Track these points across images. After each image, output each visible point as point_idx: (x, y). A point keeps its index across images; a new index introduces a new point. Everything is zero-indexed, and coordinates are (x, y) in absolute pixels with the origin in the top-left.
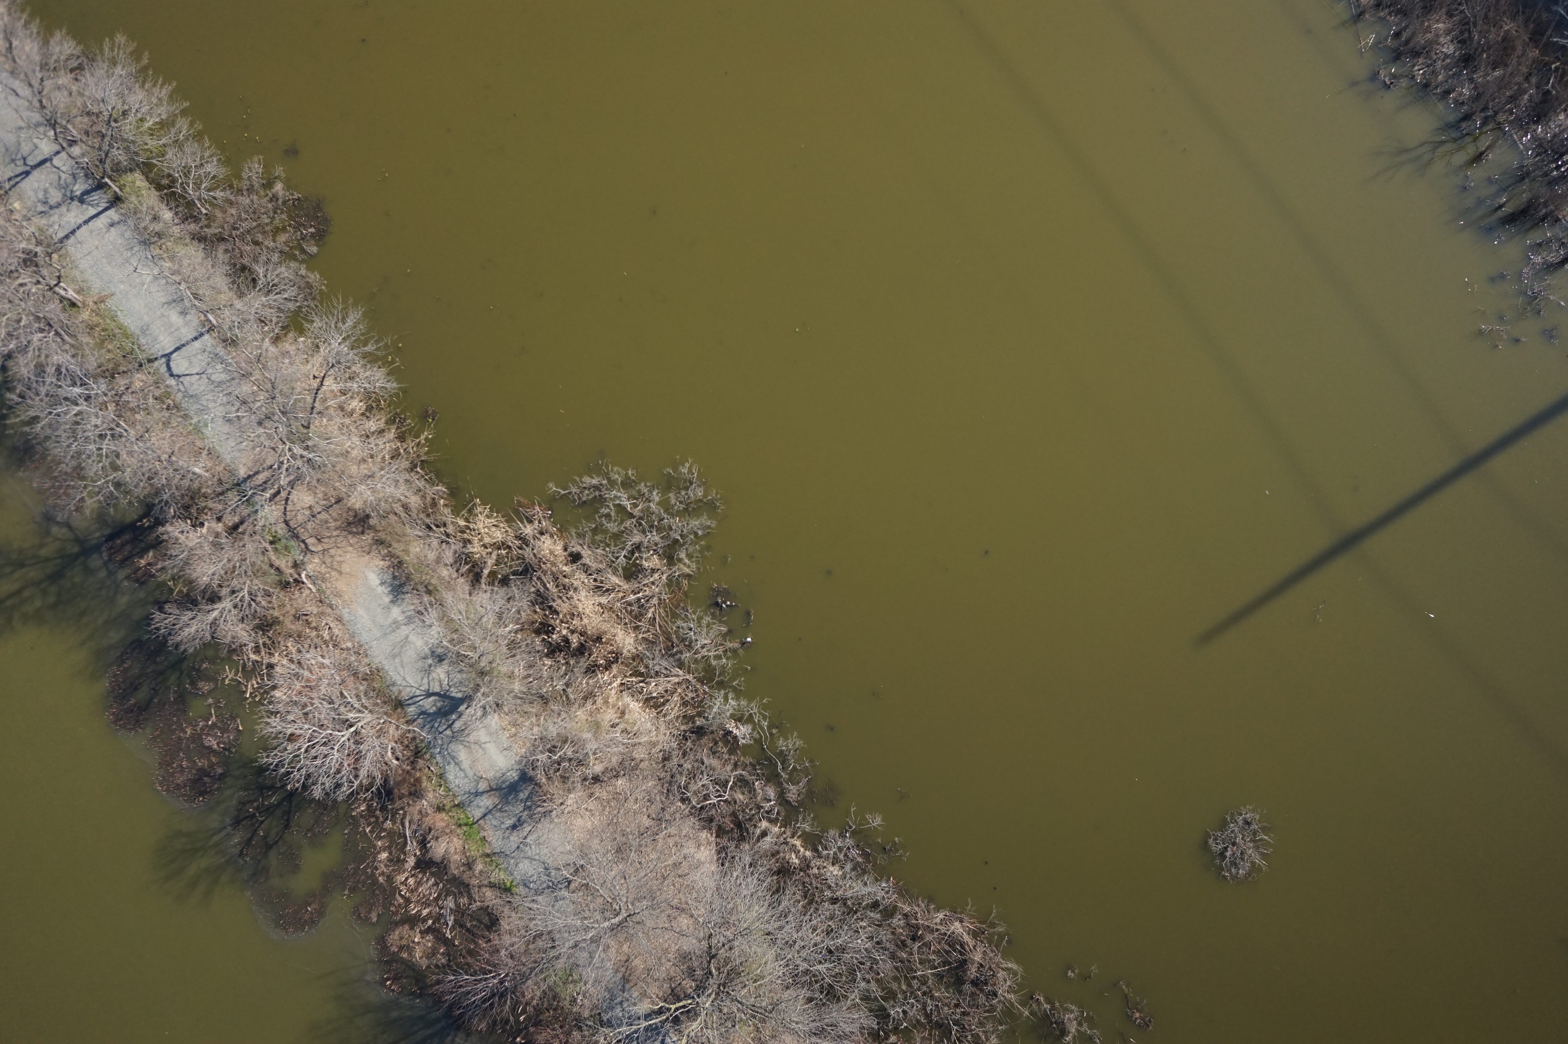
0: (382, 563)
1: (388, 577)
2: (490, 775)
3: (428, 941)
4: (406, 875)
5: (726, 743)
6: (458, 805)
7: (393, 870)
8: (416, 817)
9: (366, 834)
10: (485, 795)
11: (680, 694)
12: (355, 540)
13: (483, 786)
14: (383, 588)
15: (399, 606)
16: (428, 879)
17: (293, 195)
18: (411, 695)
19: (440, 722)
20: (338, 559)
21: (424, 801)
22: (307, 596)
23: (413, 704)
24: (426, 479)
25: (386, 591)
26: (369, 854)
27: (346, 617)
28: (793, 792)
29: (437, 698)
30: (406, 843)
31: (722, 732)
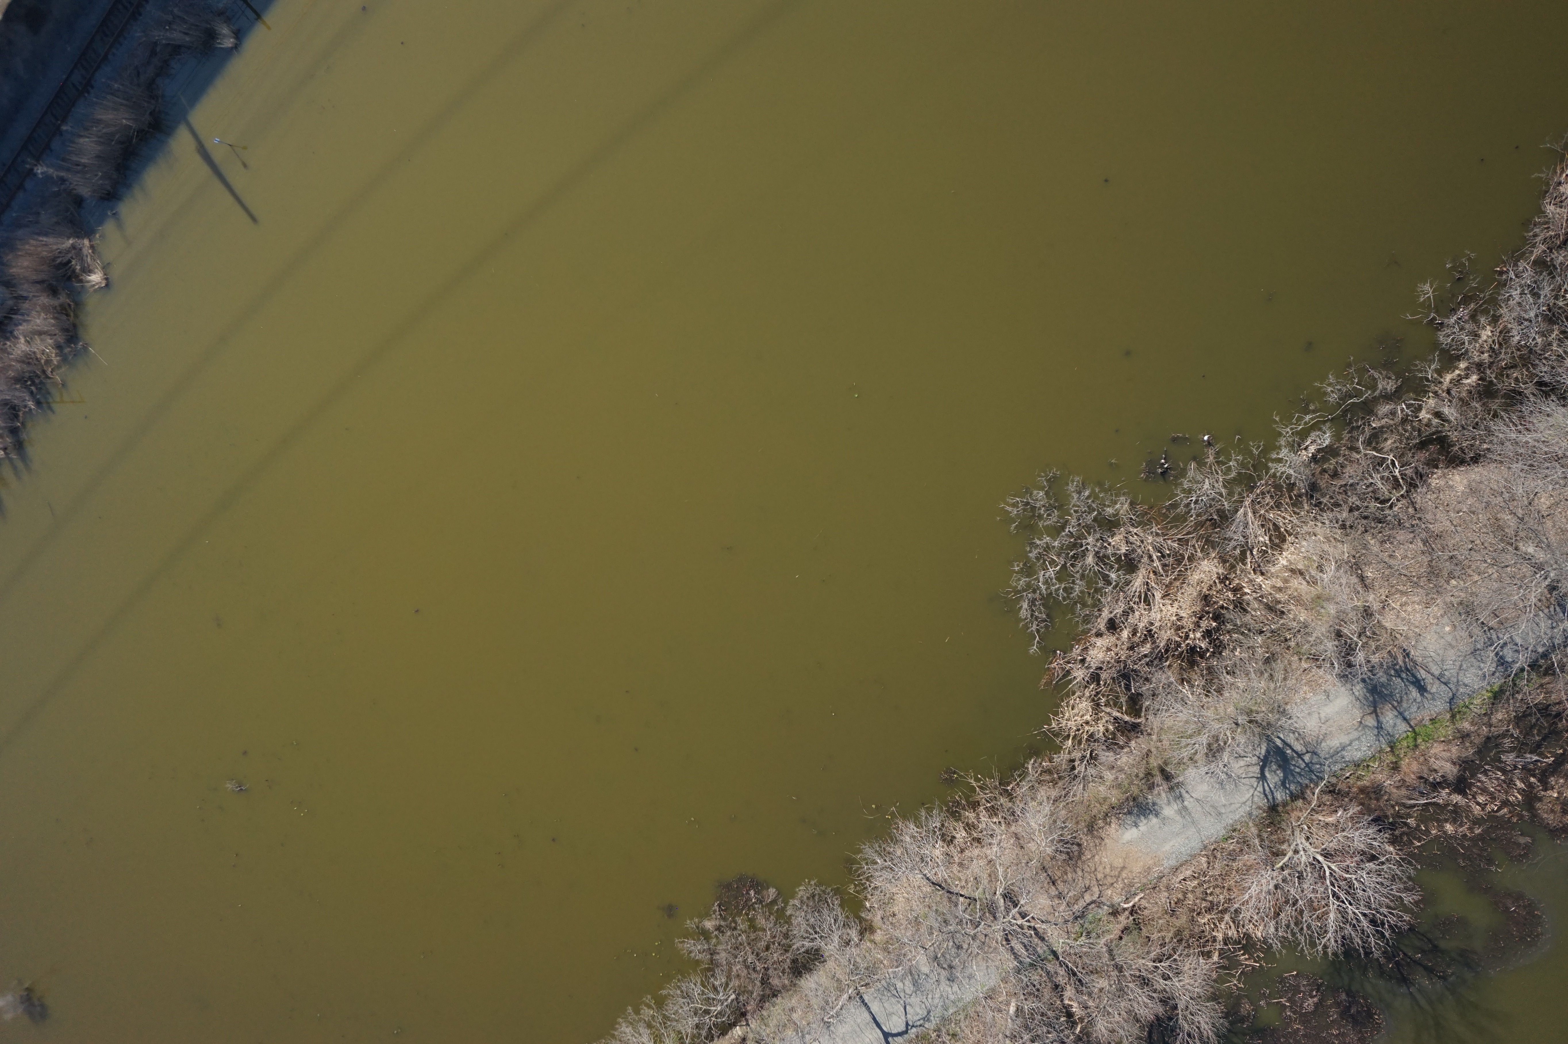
0: (1113, 826)
1: (1129, 820)
2: (1357, 714)
3: (1557, 783)
4: (1473, 804)
5: (1325, 460)
6: (1391, 747)
7: (1466, 817)
8: (1404, 792)
9: (1422, 845)
10: (1381, 718)
11: (1267, 511)
12: (1087, 852)
13: (1371, 721)
14: (1140, 824)
15: (1161, 808)
16: (1479, 781)
17: (715, 911)
18: (1262, 796)
19: (1294, 765)
20: (1108, 870)
21: (1385, 784)
22: (1149, 902)
23: (1273, 794)
24: (1020, 781)
25: (1145, 821)
26: (1447, 844)
27: (1173, 862)
28: (1388, 385)
29: (1267, 769)
30: (1435, 804)
31: (1312, 465)
